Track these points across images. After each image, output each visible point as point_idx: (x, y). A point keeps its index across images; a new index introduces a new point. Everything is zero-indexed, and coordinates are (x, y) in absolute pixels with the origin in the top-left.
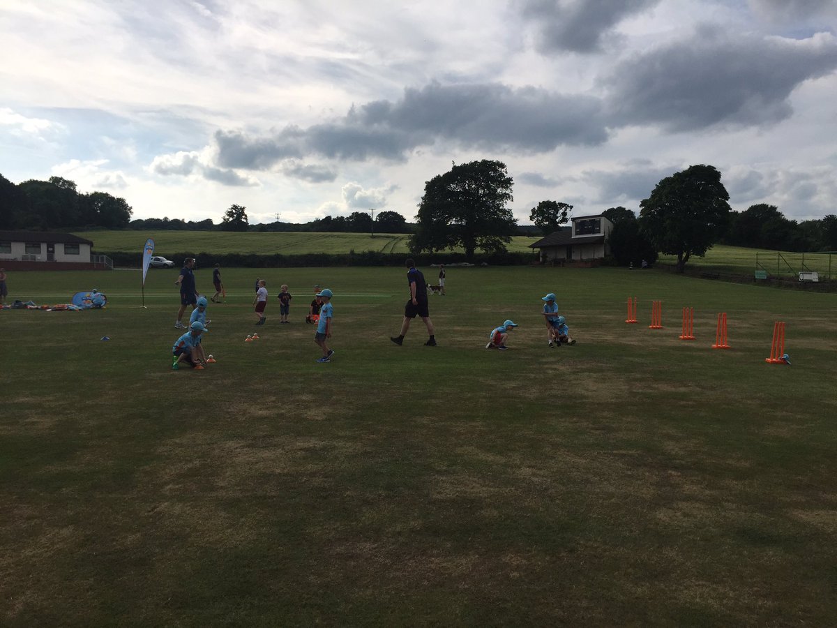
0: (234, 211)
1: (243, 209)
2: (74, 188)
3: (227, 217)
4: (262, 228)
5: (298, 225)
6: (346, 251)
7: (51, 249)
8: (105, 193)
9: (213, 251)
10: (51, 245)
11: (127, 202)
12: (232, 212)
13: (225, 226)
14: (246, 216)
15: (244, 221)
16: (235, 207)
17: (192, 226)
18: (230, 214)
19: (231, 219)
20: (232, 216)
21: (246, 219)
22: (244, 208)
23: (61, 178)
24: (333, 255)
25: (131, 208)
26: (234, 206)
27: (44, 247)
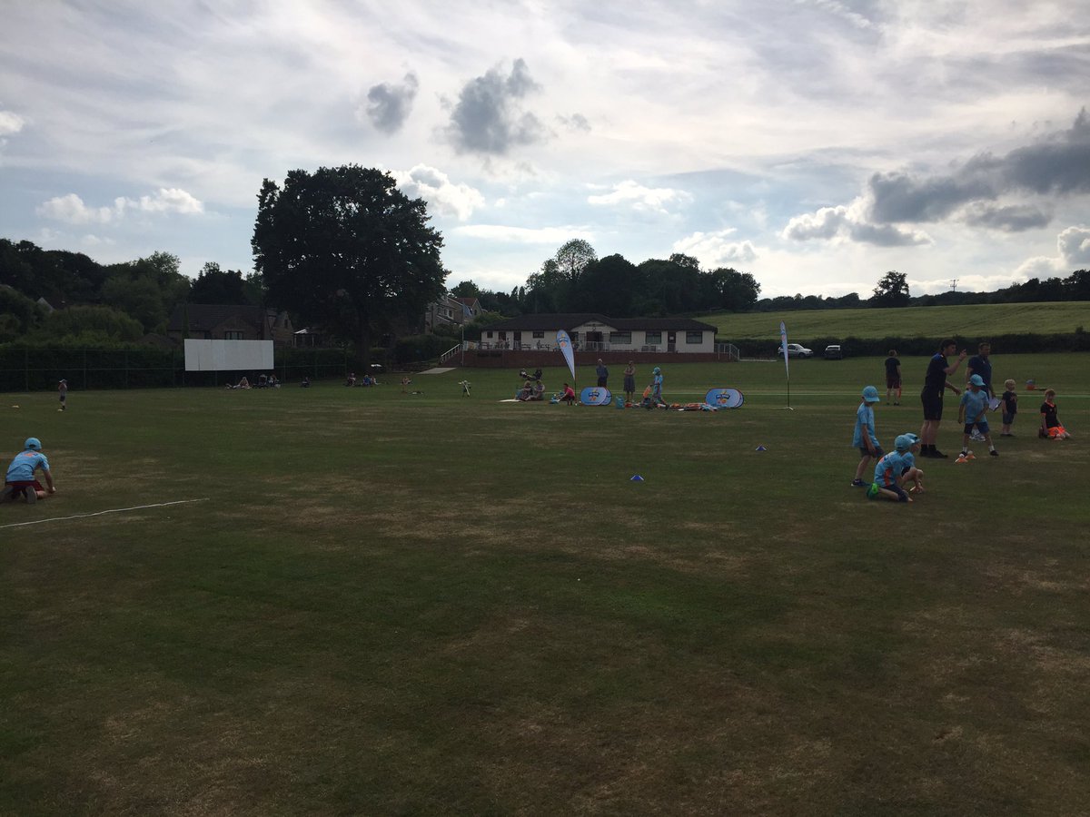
0: (890, 280)
1: (903, 277)
2: (696, 265)
3: (880, 289)
4: (928, 301)
5: (983, 294)
6: (1069, 328)
7: (672, 338)
8: (729, 268)
9: (864, 334)
10: (672, 334)
11: (754, 278)
12: (887, 282)
13: (878, 301)
14: (907, 286)
15: (905, 292)
16: (891, 275)
17: (831, 303)
18: (885, 284)
19: (885, 291)
20: (887, 287)
21: (907, 290)
22: (904, 275)
23: (682, 255)
24: (1045, 336)
25: (759, 285)
26: (890, 273)
27: (665, 336)
